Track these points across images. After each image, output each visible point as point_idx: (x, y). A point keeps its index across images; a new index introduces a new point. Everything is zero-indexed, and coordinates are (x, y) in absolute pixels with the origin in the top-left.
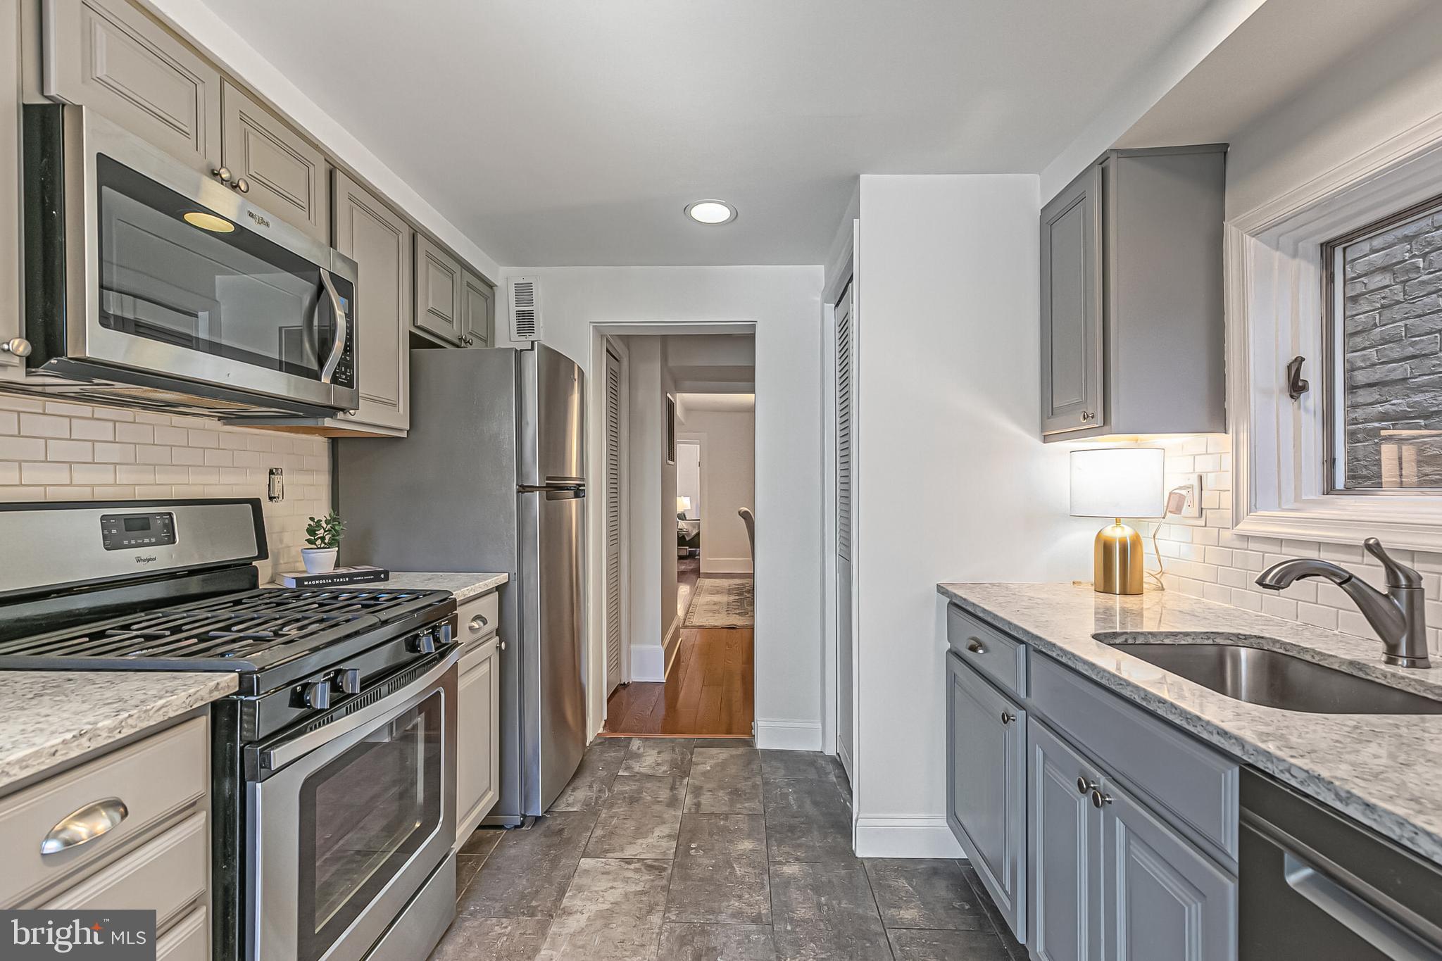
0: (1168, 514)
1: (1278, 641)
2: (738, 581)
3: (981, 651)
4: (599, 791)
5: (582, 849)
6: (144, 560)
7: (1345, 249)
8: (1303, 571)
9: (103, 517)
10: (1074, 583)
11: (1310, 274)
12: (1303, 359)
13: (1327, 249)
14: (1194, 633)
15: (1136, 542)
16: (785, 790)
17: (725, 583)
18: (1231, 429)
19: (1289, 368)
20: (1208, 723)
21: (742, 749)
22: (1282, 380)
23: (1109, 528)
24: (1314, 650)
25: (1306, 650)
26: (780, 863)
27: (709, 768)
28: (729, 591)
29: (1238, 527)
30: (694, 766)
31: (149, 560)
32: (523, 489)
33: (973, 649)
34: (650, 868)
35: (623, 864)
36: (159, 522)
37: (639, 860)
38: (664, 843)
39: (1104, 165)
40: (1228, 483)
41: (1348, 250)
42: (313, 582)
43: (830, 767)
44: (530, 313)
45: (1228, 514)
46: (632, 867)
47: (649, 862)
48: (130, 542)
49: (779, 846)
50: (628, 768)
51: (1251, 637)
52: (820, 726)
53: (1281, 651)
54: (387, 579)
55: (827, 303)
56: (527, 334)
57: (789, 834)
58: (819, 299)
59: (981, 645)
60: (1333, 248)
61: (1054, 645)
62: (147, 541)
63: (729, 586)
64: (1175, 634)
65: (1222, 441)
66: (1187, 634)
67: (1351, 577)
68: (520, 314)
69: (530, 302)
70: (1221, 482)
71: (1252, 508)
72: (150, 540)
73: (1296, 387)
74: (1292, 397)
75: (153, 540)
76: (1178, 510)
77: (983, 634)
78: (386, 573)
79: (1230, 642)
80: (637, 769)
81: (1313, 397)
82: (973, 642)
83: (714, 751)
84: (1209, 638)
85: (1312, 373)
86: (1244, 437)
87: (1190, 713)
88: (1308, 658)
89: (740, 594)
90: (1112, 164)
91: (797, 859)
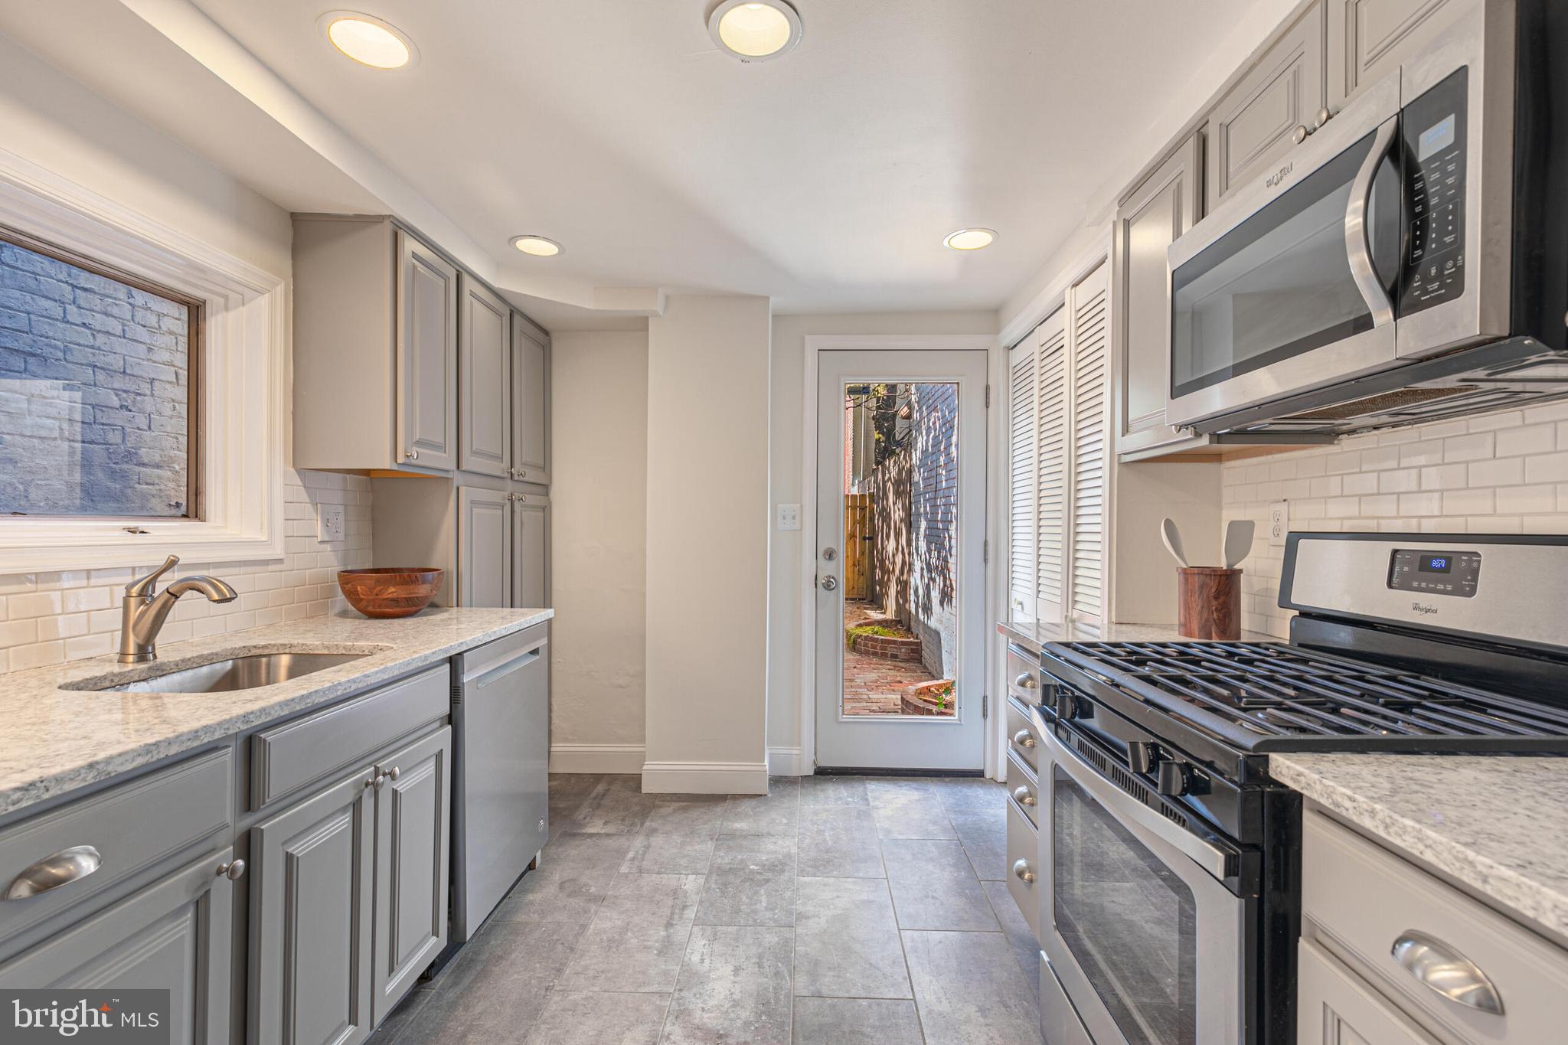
6: (1422, 610)
9: (1395, 552)
31: (1427, 611)
36: (1464, 564)
48: (1420, 584)
62: (1441, 587)
72: (1445, 586)
75: (1449, 587)
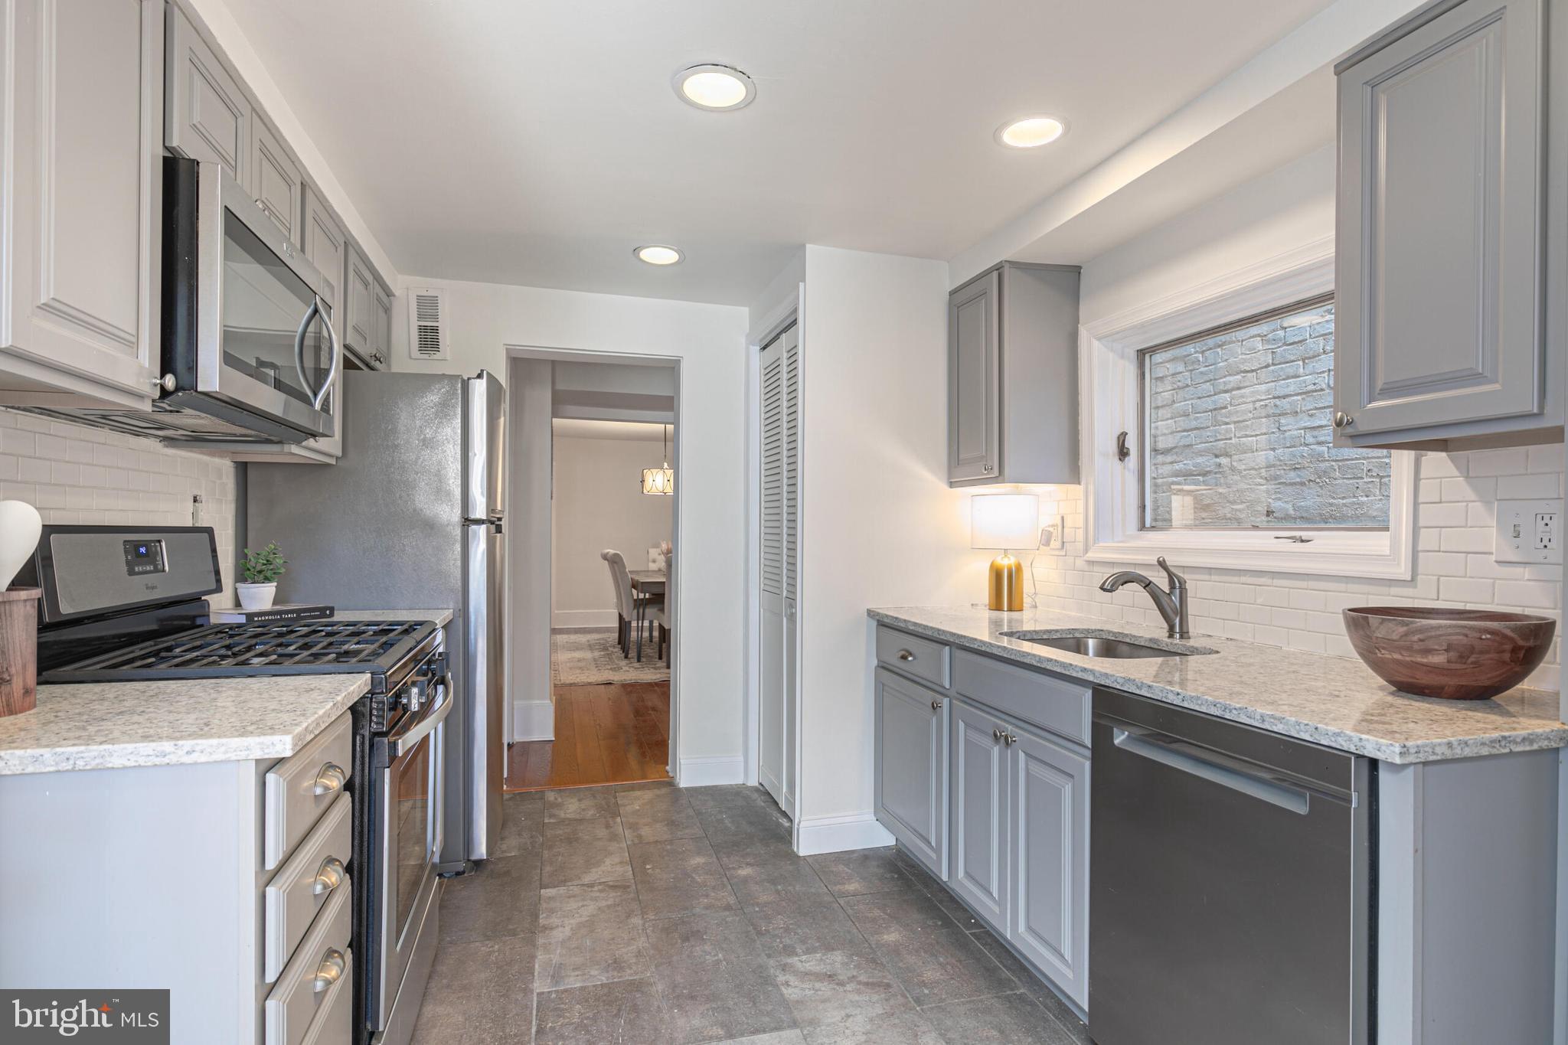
0: (1041, 546)
1: (1111, 632)
2: (596, 636)
3: (910, 659)
4: (531, 837)
5: (538, 882)
6: (151, 589)
7: (1151, 356)
8: (1125, 579)
10: (972, 605)
11: (1131, 369)
12: (1127, 434)
13: (1142, 354)
14: (1062, 630)
15: (1019, 568)
16: (719, 817)
17: (583, 639)
18: (1083, 482)
19: (1118, 438)
20: (1076, 666)
21: (666, 789)
22: (1113, 447)
23: (1000, 558)
24: (1131, 635)
25: (1127, 635)
26: (734, 868)
27: (638, 808)
28: (591, 647)
29: (1087, 555)
30: (623, 808)
32: (467, 521)
33: (904, 658)
34: (614, 887)
35: (586, 888)
37: (600, 884)
38: (619, 869)
39: (1000, 271)
40: (1081, 523)
41: (1153, 357)
42: (263, 618)
43: (755, 796)
44: (435, 330)
45: (1080, 546)
46: (596, 888)
47: (611, 883)
49: (728, 857)
50: (551, 816)
51: (1096, 630)
52: (741, 759)
53: (1113, 638)
54: (332, 615)
55: (753, 345)
56: (432, 352)
57: (735, 848)
58: (743, 340)
59: (911, 654)
60: (1144, 354)
61: (976, 639)
63: (588, 641)
64: (1049, 632)
65: (1076, 490)
66: (1057, 631)
67: (1150, 582)
68: (423, 329)
69: (435, 318)
70: (1075, 521)
71: (1096, 540)
73: (1123, 453)
74: (1120, 459)
76: (1047, 543)
77: (912, 643)
78: (332, 609)
79: (1083, 635)
80: (562, 815)
81: (1133, 460)
82: (903, 652)
83: (638, 793)
84: (1070, 633)
85: (1132, 444)
86: (1091, 488)
87: (1066, 663)
88: (1128, 640)
89: (605, 649)
90: (1006, 271)
91: (748, 864)
